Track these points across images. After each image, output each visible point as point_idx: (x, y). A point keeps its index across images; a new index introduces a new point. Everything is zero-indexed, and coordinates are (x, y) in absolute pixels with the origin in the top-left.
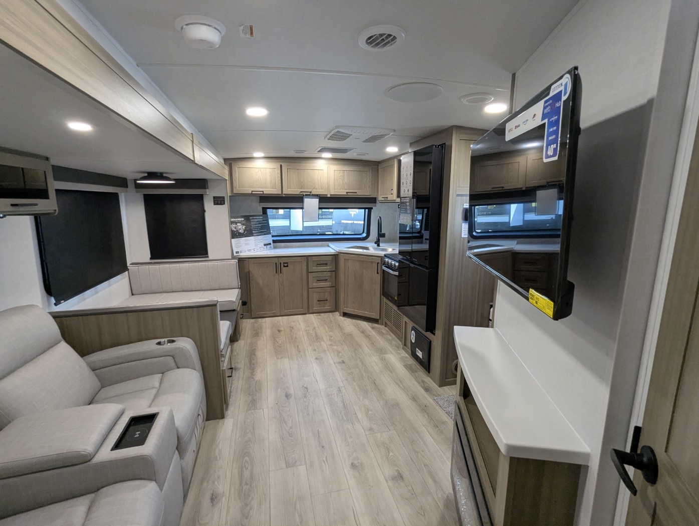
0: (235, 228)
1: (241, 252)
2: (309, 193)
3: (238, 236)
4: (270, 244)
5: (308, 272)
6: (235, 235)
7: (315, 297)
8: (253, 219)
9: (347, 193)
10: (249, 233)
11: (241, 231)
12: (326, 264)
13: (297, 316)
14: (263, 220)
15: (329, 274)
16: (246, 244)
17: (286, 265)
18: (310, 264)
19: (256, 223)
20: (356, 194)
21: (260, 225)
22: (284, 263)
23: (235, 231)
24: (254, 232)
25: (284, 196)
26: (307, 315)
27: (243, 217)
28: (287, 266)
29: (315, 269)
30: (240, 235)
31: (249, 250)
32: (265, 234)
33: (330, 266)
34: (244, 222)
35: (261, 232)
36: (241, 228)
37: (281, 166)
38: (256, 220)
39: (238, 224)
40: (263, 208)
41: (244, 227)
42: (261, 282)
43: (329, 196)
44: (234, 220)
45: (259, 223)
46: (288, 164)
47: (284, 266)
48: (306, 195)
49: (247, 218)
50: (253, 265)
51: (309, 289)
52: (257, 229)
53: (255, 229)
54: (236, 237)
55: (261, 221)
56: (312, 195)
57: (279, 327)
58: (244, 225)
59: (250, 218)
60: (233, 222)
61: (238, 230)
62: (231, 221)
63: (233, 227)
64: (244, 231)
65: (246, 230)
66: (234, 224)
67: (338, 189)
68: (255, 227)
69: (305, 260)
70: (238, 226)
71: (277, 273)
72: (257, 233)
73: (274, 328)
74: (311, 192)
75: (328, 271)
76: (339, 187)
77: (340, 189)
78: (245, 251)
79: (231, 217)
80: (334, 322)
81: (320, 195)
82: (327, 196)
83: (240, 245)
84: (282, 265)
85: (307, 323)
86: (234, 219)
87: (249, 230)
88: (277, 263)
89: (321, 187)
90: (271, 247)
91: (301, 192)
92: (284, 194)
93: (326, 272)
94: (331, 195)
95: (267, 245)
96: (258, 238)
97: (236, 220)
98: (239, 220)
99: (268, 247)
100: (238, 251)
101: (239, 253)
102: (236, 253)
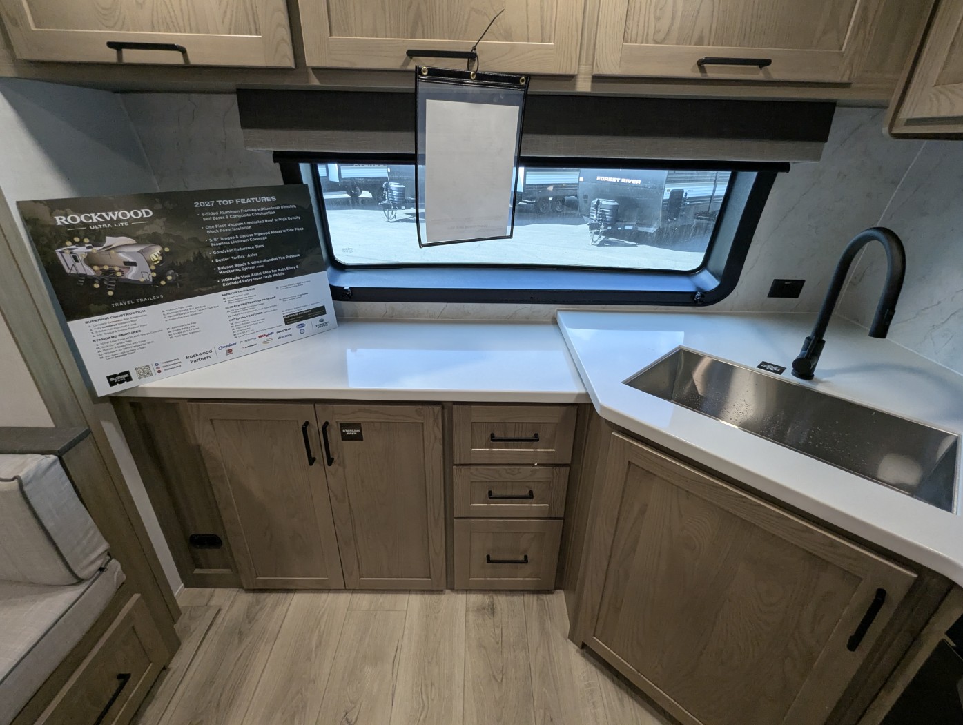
0: (90, 260)
1: (146, 372)
2: (460, 65)
3: (115, 298)
4: (320, 311)
5: (448, 462)
7: (479, 546)
8: (216, 208)
9: (701, 62)
10: (189, 278)
11: (139, 274)
12: (534, 439)
13: (406, 598)
14: (280, 213)
15: (542, 474)
16: (178, 332)
17: (352, 434)
18: (461, 435)
19: (234, 227)
20: (759, 75)
21: (263, 236)
22: (343, 426)
23: (89, 280)
24: (221, 270)
25: (315, 82)
26: (446, 598)
27: (147, 199)
28: (359, 437)
29: (480, 452)
30: (133, 295)
31: (198, 358)
32: (289, 275)
33: (551, 445)
34: (159, 227)
35: (269, 267)
36: (135, 258)
39: (110, 241)
40: (278, 156)
41: (155, 253)
42: (254, 486)
43: (584, 86)
44: (80, 218)
45: (256, 228)
47: (345, 437)
48: (433, 72)
49: (177, 207)
50: (207, 426)
51: (455, 520)
52: (241, 253)
53: (234, 254)
54: (105, 306)
55: (269, 217)
56: (480, 77)
57: (304, 707)
58: (154, 240)
59: (197, 205)
60: (70, 234)
61: (111, 271)
62: (56, 228)
63: (74, 257)
64: (160, 272)
65: (172, 267)
66: (81, 244)
67: (651, 38)
68: (231, 246)
69: (436, 419)
70: (110, 248)
71: (312, 461)
72: (243, 273)
73: (279, 715)
74: (471, 56)
75: (538, 465)
76: (658, 19)
77: (661, 36)
78: (173, 364)
79: (55, 205)
80: (542, 711)
81: (529, 77)
82: (574, 86)
83: (134, 340)
84: (334, 434)
85: (427, 686)
86: (80, 212)
87: (188, 261)
88: (313, 422)
89: (542, 20)
90: (322, 324)
91: (412, 54)
92: (315, 70)
93: (533, 465)
94: (597, 79)
95: (304, 316)
96: (251, 293)
97: (95, 218)
98: (119, 220)
99: (302, 326)
100: (128, 372)
101: (129, 379)
102: (112, 384)
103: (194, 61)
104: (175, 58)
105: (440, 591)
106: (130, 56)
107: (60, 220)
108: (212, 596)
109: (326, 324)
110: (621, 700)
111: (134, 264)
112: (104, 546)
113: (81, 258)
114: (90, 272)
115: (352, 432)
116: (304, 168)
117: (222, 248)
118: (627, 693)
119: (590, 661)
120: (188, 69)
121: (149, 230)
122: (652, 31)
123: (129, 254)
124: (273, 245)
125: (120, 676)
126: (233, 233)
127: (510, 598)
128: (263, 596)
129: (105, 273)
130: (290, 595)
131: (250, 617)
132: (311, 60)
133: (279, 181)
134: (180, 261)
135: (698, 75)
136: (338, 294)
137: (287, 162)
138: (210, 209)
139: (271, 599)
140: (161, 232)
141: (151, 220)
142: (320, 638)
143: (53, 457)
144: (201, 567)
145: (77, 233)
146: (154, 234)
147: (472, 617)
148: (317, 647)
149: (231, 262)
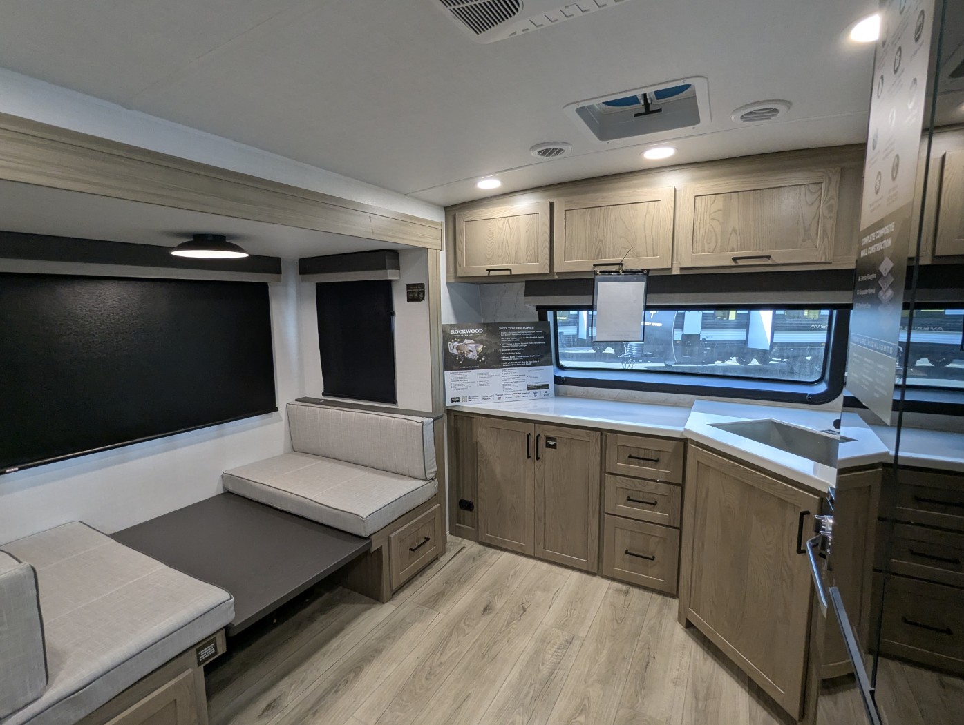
0: (458, 348)
1: (465, 400)
2: (614, 268)
3: (462, 365)
4: (547, 386)
5: (603, 471)
6: (453, 362)
7: (621, 540)
8: (507, 330)
9: (734, 259)
10: (491, 360)
11: (473, 356)
12: (657, 461)
13: (570, 571)
14: (534, 334)
15: (663, 489)
16: (480, 384)
17: (552, 444)
18: (611, 453)
19: (513, 339)
20: (770, 262)
21: (525, 345)
22: (548, 438)
23: (456, 356)
24: (504, 358)
25: (556, 277)
26: (597, 580)
27: (482, 325)
28: (554, 446)
29: (623, 467)
30: (469, 364)
31: (486, 398)
32: (534, 365)
33: (667, 467)
34: (484, 337)
35: (525, 359)
36: (472, 349)
37: (552, 205)
38: (514, 333)
39: (466, 341)
40: (538, 308)
41: (480, 349)
42: (498, 470)
43: (676, 272)
44: (459, 332)
45: (523, 341)
46: (569, 198)
47: (548, 446)
48: (601, 272)
49: (493, 329)
50: (484, 430)
51: (606, 515)
52: (513, 351)
53: (511, 352)
54: (458, 367)
55: (529, 336)
56: (624, 272)
57: (501, 595)
58: (480, 342)
59: (500, 328)
60: (454, 337)
61: (464, 353)
62: (450, 334)
63: (453, 347)
64: (480, 356)
65: (485, 354)
66: (457, 341)
67: (706, 251)
68: (510, 348)
69: (597, 440)
70: (465, 344)
71: (529, 457)
72: (513, 361)
73: (488, 593)
74: (621, 264)
75: (660, 482)
76: (708, 244)
77: (712, 250)
78: (476, 398)
79: (452, 326)
80: (643, 643)
81: (648, 270)
82: (671, 272)
83: (464, 384)
84: (542, 443)
85: (571, 609)
86: (459, 329)
87: (492, 353)
88: (533, 434)
89: (653, 248)
90: (546, 394)
91: (595, 265)
92: (557, 273)
93: (656, 481)
94: (682, 269)
95: (538, 387)
96: (515, 371)
97: (463, 332)
98: (471, 333)
99: (535, 392)
100: (458, 398)
101: (458, 401)
102: (452, 401)
103: (513, 273)
104: (508, 273)
105: (594, 574)
106: (492, 273)
107: (453, 332)
108: (462, 541)
109: (548, 394)
110: (705, 660)
111: (472, 351)
112: (435, 469)
113: (455, 347)
114: (457, 353)
115: (551, 443)
116: (550, 314)
117: (506, 348)
118: (712, 658)
119: (690, 636)
120: (511, 276)
121: (480, 338)
122: (706, 248)
123: (471, 347)
124: (529, 350)
125: (426, 538)
126: (512, 342)
127: (642, 592)
128: (487, 548)
129: (462, 354)
130: (502, 552)
131: (479, 555)
132: (555, 270)
133: (537, 320)
134: (489, 352)
135: (734, 264)
136: (558, 380)
137: (542, 310)
138: (505, 331)
139: (492, 551)
140: (484, 339)
141: (481, 334)
142: (515, 573)
143: (432, 420)
144: (460, 523)
145: (456, 337)
146: (482, 340)
147: (610, 591)
148: (512, 576)
149: (508, 355)
